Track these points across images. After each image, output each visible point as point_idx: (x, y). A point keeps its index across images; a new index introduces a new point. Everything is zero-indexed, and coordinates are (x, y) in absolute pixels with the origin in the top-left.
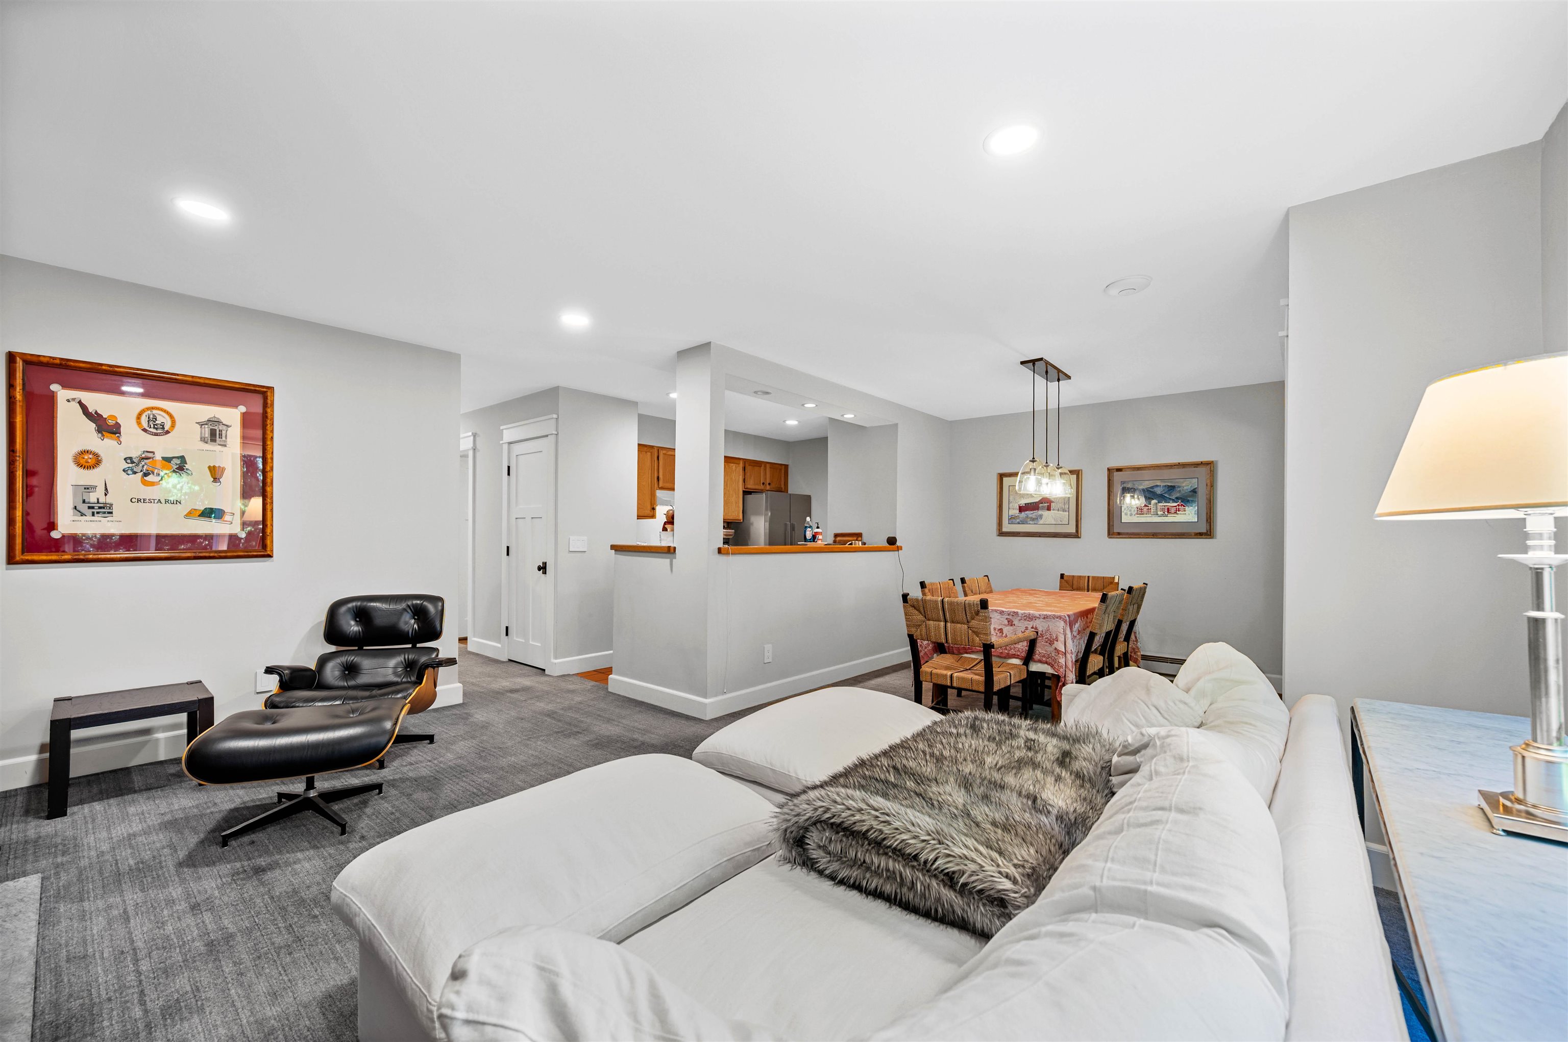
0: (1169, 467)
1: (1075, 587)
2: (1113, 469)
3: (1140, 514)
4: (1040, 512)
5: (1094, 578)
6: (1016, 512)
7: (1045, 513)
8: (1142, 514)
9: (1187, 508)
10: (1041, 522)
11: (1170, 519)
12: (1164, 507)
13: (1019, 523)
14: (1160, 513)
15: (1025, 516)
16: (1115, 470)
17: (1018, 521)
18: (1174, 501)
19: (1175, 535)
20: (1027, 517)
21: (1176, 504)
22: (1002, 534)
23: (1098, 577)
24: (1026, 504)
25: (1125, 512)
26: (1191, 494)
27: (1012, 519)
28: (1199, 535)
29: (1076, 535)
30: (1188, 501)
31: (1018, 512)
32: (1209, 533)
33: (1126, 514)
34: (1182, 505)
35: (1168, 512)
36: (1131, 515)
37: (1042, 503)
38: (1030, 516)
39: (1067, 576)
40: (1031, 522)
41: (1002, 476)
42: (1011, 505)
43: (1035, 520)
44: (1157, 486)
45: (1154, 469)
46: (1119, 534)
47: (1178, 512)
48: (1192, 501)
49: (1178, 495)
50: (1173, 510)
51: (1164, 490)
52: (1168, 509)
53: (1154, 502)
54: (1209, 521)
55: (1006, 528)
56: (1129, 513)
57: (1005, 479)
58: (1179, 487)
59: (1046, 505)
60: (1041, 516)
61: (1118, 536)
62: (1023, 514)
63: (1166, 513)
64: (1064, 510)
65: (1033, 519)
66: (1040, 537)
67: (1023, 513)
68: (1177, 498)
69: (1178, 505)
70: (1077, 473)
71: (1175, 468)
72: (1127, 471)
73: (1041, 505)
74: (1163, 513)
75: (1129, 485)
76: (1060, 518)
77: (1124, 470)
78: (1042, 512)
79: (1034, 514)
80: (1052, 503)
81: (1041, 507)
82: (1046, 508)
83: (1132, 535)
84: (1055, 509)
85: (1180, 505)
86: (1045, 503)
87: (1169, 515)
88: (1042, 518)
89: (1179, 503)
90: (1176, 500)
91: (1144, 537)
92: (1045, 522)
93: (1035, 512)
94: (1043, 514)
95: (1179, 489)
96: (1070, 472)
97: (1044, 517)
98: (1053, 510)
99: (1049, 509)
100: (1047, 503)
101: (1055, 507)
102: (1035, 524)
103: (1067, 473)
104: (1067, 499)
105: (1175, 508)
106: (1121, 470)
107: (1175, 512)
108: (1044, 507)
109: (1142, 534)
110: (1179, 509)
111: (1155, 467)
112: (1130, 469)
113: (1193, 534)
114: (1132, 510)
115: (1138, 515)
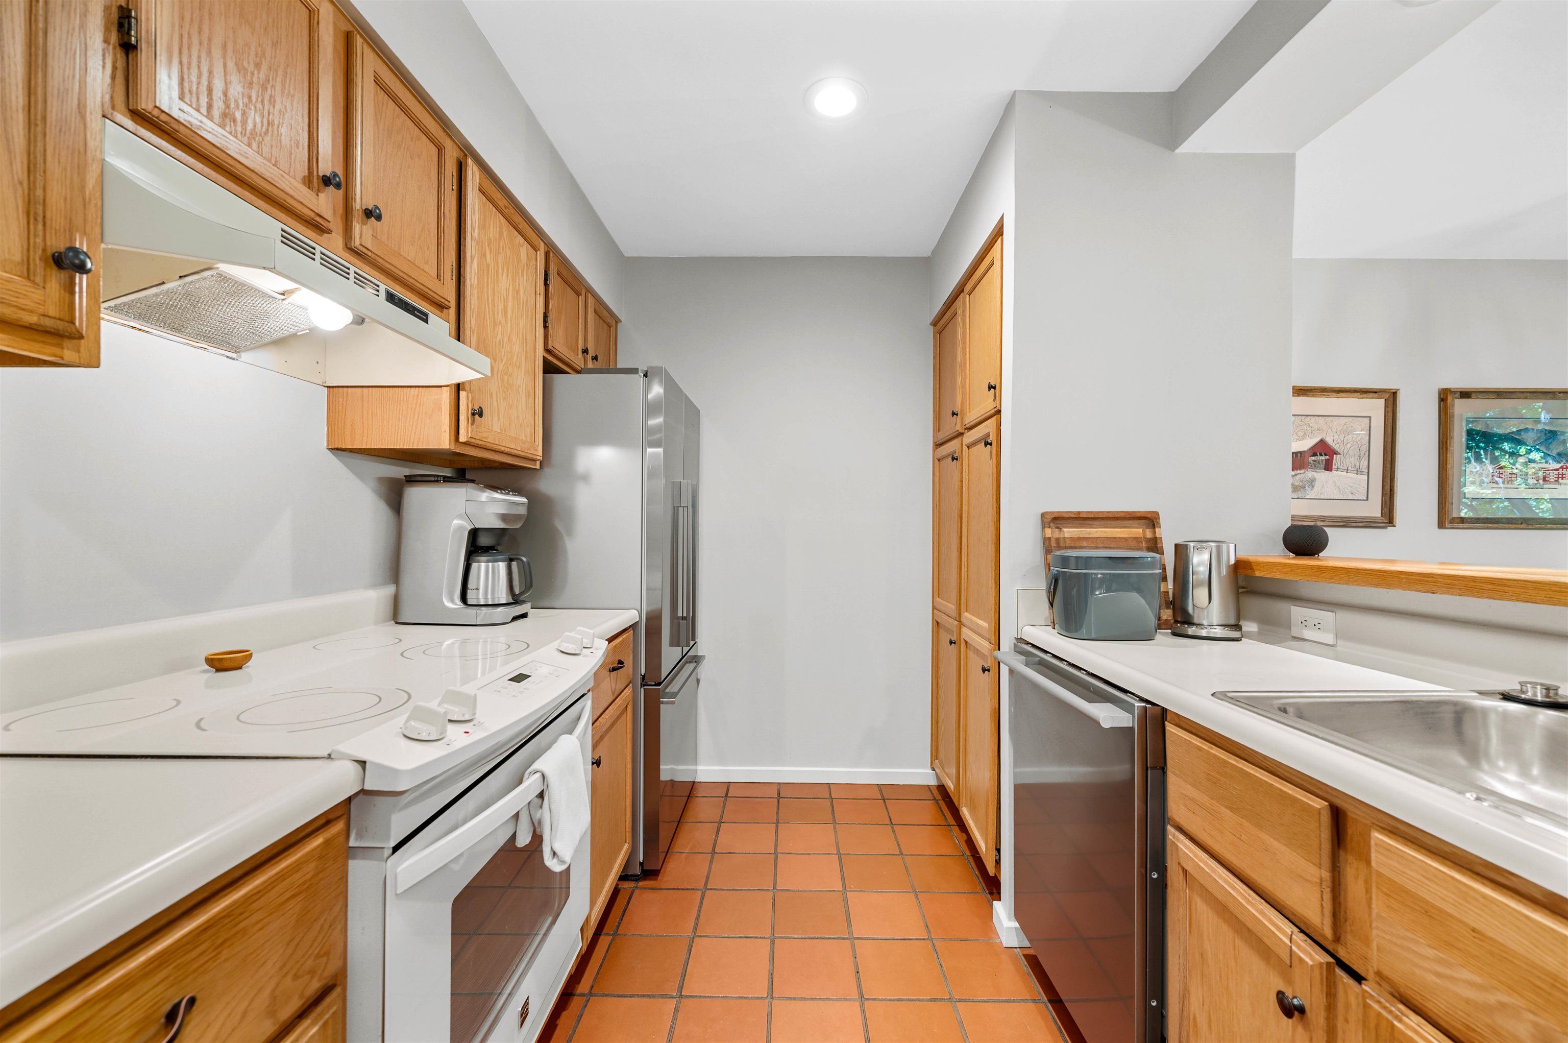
0: (1550, 395)
2: (1455, 392)
3: (1497, 483)
4: (1310, 474)
7: (1321, 476)
8: (1502, 483)
10: (1311, 494)
11: (1549, 492)
12: (1537, 471)
14: (1532, 481)
16: (1458, 395)
18: (1555, 460)
21: (1558, 466)
25: (1471, 477)
29: (1388, 521)
33: (1473, 482)
35: (1545, 480)
36: (1482, 483)
37: (1315, 455)
43: (1300, 489)
44: (1526, 430)
45: (1526, 398)
46: (1462, 520)
47: (1560, 480)
49: (1561, 448)
50: (1553, 476)
51: (1539, 438)
52: (1545, 474)
53: (1523, 459)
56: (1478, 480)
58: (1563, 433)
59: (1323, 458)
60: (1312, 482)
61: (1461, 525)
63: (1542, 482)
64: (1359, 471)
68: (1559, 454)
69: (1562, 467)
70: (1387, 396)
71: (1559, 398)
72: (1478, 398)
73: (1313, 458)
74: (1536, 482)
75: (1479, 427)
76: (1351, 487)
77: (1473, 395)
78: (1314, 474)
79: (1298, 477)
80: (1335, 456)
81: (1312, 462)
82: (1323, 466)
83: (1485, 523)
84: (1341, 467)
85: (1565, 467)
86: (1321, 455)
87: (1545, 486)
88: (1313, 486)
89: (1562, 464)
90: (1557, 457)
91: (1507, 526)
92: (1321, 494)
93: (1299, 472)
94: (1317, 478)
95: (1562, 438)
96: (1376, 392)
97: (1317, 484)
98: (1337, 469)
99: (1328, 467)
100: (1326, 455)
101: (1342, 464)
102: (1298, 498)
103: (1371, 395)
104: (1365, 447)
105: (1557, 472)
106: (1465, 394)
107: (1556, 481)
108: (1319, 463)
109: (1504, 520)
110: (1562, 474)
111: (1528, 394)
112: (1485, 394)
114: (1485, 474)
115: (1494, 485)
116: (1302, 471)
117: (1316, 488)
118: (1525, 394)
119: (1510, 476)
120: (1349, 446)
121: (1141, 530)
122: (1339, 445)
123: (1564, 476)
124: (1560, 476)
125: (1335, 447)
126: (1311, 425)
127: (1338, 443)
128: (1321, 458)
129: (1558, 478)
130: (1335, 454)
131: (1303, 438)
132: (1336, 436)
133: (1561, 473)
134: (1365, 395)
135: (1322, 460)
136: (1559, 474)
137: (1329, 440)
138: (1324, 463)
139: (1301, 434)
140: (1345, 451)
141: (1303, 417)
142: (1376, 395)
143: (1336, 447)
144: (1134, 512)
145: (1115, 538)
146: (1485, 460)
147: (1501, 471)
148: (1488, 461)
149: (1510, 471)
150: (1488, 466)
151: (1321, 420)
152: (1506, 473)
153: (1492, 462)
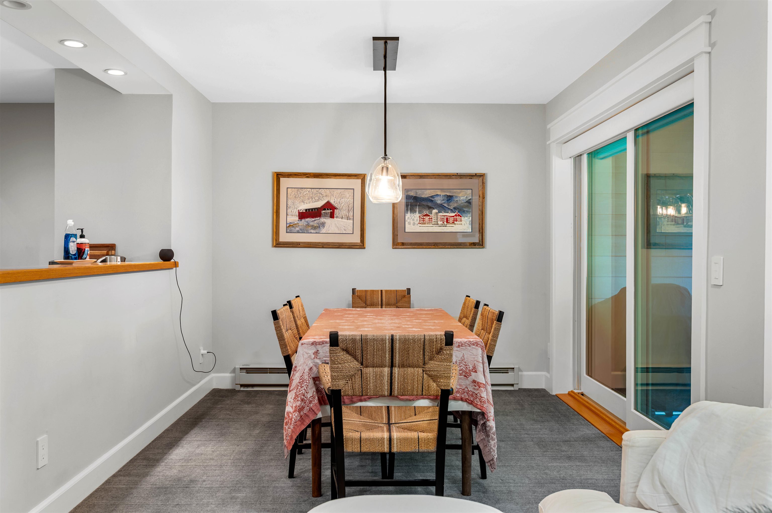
0: (448, 177)
1: (368, 302)
3: (422, 224)
4: (322, 220)
5: (386, 291)
6: (294, 219)
7: (328, 221)
8: (424, 224)
9: (462, 218)
10: (324, 231)
11: (449, 228)
12: (443, 217)
13: (298, 232)
14: (440, 223)
15: (306, 223)
17: (297, 229)
18: (452, 211)
19: (453, 245)
20: (308, 225)
21: (453, 214)
22: (278, 244)
23: (391, 291)
24: (306, 210)
25: (409, 221)
26: (466, 204)
27: (290, 227)
28: (473, 245)
29: (362, 245)
30: (464, 211)
31: (297, 218)
32: (481, 243)
33: (409, 223)
34: (459, 215)
35: (447, 222)
36: (414, 224)
37: (325, 209)
38: (312, 224)
39: (360, 291)
40: (312, 231)
41: (278, 176)
42: (289, 211)
43: (316, 228)
44: (437, 195)
45: (435, 178)
46: (403, 244)
47: (455, 222)
48: (467, 211)
49: (455, 205)
50: (451, 220)
51: (443, 200)
52: (447, 219)
53: (435, 211)
54: (481, 231)
55: (284, 237)
56: (412, 222)
57: (282, 180)
58: (457, 197)
59: (329, 211)
60: (323, 224)
61: (403, 247)
62: (304, 222)
63: (445, 223)
64: (348, 218)
65: (314, 228)
66: (323, 247)
67: (303, 220)
68: (455, 208)
69: (456, 215)
70: (361, 177)
71: (453, 178)
72: (410, 178)
73: (323, 211)
74: (443, 223)
75: (412, 194)
76: (344, 226)
77: (408, 177)
78: (325, 220)
79: (316, 222)
80: (335, 210)
81: (323, 213)
82: (329, 215)
83: (415, 245)
84: (339, 216)
85: (457, 215)
86: (328, 210)
87: (447, 225)
88: (324, 227)
89: (456, 214)
90: (453, 210)
91: (425, 247)
92: (328, 230)
93: (316, 219)
94: (326, 222)
95: (456, 199)
96: (356, 176)
97: (326, 225)
98: (337, 217)
99: (332, 216)
100: (330, 209)
101: (339, 214)
102: (316, 233)
103: (353, 177)
104: (351, 206)
105: (453, 218)
106: (404, 177)
107: (453, 222)
108: (327, 214)
109: (425, 244)
110: (456, 219)
111: (436, 176)
112: (414, 176)
113: (468, 244)
114: (415, 219)
115: (421, 225)
116: (318, 218)
118: (435, 177)
119: (429, 220)
120: (343, 205)
122: (337, 204)
123: (457, 220)
124: (455, 220)
125: (335, 205)
126: (322, 193)
127: (337, 203)
129: (454, 221)
130: (336, 209)
131: (318, 200)
132: (336, 199)
133: (455, 218)
134: (350, 177)
135: (329, 212)
136: (454, 219)
137: (332, 202)
138: (330, 214)
139: (317, 198)
140: (341, 208)
141: (318, 189)
143: (336, 205)
144: (104, 244)
145: (94, 255)
146: (416, 212)
147: (424, 217)
148: (417, 212)
149: (429, 217)
150: (417, 215)
151: (328, 191)
152: (427, 218)
153: (419, 213)
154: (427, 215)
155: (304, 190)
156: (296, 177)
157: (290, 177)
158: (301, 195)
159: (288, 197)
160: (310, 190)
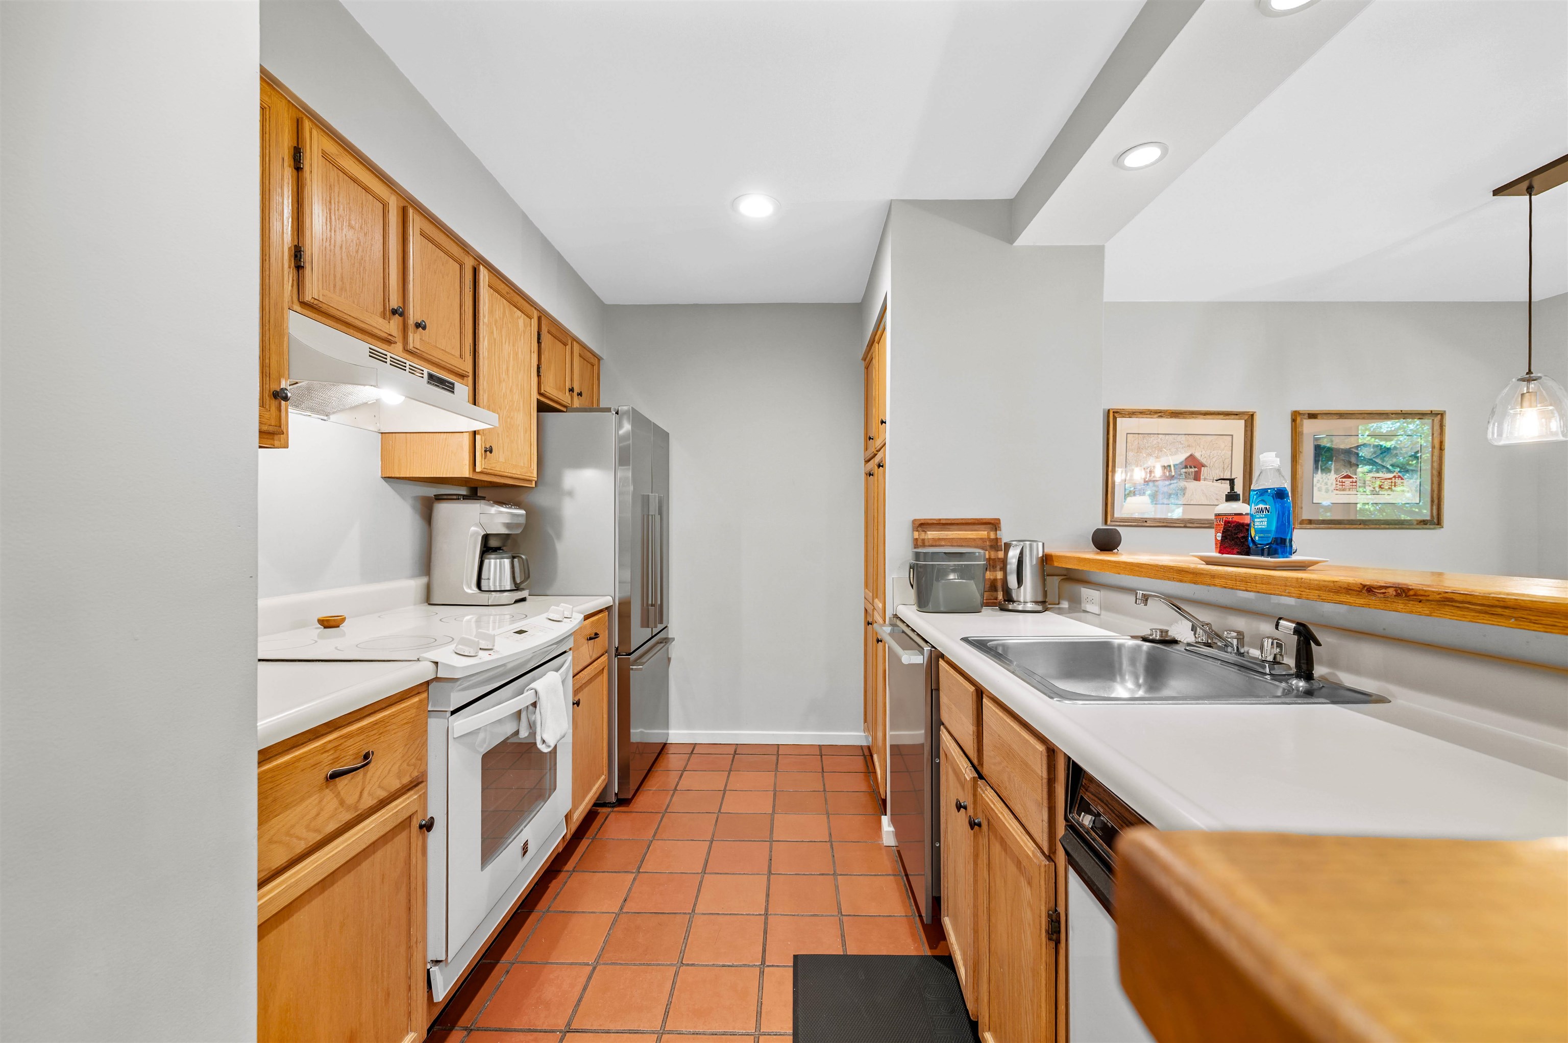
0: (1384, 416)
2: (1304, 414)
3: (1340, 490)
4: (1182, 484)
7: (1192, 485)
8: (1344, 490)
9: (1405, 481)
11: (1386, 497)
12: (1374, 480)
14: (1369, 488)
15: (1153, 489)
16: (1306, 416)
17: (1141, 497)
18: (1389, 471)
19: (1391, 524)
20: (1158, 491)
21: (1391, 475)
22: (1113, 521)
25: (1318, 485)
26: (1411, 459)
27: (1129, 495)
28: (1423, 523)
30: (1407, 471)
31: (1142, 481)
32: (1435, 520)
33: (1320, 490)
34: (1399, 477)
35: (1381, 487)
36: (1327, 491)
37: (1186, 467)
38: (1165, 489)
40: (1166, 501)
41: (1114, 415)
43: (1172, 496)
44: (1365, 445)
45: (1364, 418)
46: (1310, 522)
47: (1393, 487)
48: (1412, 471)
49: (1394, 461)
50: (1387, 484)
51: (1375, 453)
52: (1381, 482)
53: (1361, 470)
54: (1436, 501)
55: (1121, 509)
56: (1324, 488)
57: (1120, 420)
58: (1395, 448)
59: (1193, 470)
60: (1183, 490)
61: (1309, 526)
63: (1378, 488)
65: (1170, 496)
66: (1185, 527)
67: (1151, 484)
68: (1393, 466)
69: (1395, 477)
70: (1246, 417)
71: (1392, 419)
72: (1323, 419)
73: (1184, 470)
74: (1373, 489)
75: (1324, 443)
76: (1217, 494)
77: (1319, 417)
78: (1185, 483)
79: (1172, 486)
80: (1203, 468)
81: (1183, 473)
82: (1192, 476)
83: (1329, 524)
84: (1208, 478)
85: (1397, 476)
86: (1191, 467)
87: (1381, 493)
88: (1184, 494)
89: (1395, 474)
90: (1390, 468)
91: (1347, 526)
92: (1191, 500)
93: (1173, 482)
94: (1187, 487)
95: (1395, 452)
96: (1237, 415)
97: (1188, 492)
98: (1205, 479)
99: (1197, 478)
100: (1195, 467)
101: (1209, 475)
102: (1171, 504)
103: (1233, 417)
104: (1228, 461)
105: (1390, 481)
106: (1312, 416)
107: (1389, 488)
108: (1189, 474)
109: (1345, 522)
110: (1395, 483)
111: (1366, 415)
112: (1329, 415)
113: (1415, 523)
114: (1329, 482)
115: (1338, 492)
116: (1176, 481)
117: (1186, 495)
118: (1363, 416)
119: (1351, 484)
120: (1214, 460)
121: (986, 532)
122: (1206, 459)
123: (1396, 484)
124: (1393, 484)
125: (1202, 461)
126: (1182, 442)
127: (1205, 457)
128: (1191, 470)
129: (1391, 485)
130: (1203, 466)
131: (1176, 453)
132: (1204, 452)
133: (1393, 481)
134: (1227, 417)
135: (1192, 472)
136: (1392, 482)
137: (1198, 455)
138: (1193, 474)
139: (1174, 450)
140: (1211, 465)
141: (1176, 436)
142: (1237, 417)
143: (1204, 461)
144: (982, 519)
145: (966, 539)
146: (1330, 471)
147: (1344, 480)
148: (1333, 472)
149: (1351, 480)
150: (1332, 476)
151: (1191, 438)
152: (1348, 481)
153: (1336, 472)
154: (1348, 477)
155: (1153, 438)
156: (1141, 416)
157: (1134, 416)
158: (1149, 444)
159: (1128, 448)
160: (1163, 436)
